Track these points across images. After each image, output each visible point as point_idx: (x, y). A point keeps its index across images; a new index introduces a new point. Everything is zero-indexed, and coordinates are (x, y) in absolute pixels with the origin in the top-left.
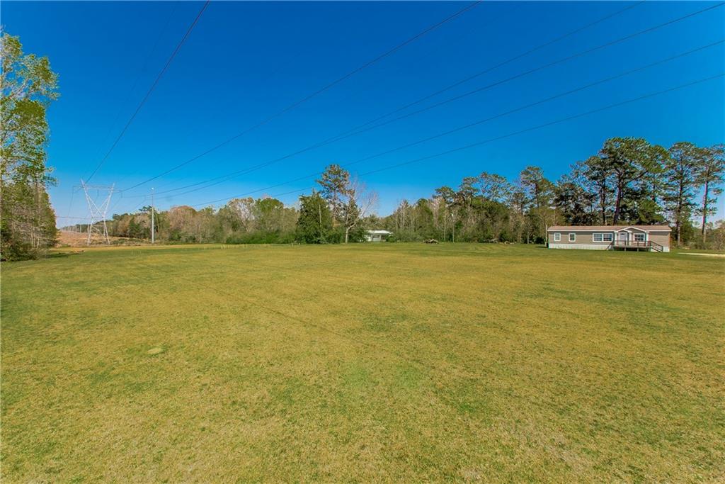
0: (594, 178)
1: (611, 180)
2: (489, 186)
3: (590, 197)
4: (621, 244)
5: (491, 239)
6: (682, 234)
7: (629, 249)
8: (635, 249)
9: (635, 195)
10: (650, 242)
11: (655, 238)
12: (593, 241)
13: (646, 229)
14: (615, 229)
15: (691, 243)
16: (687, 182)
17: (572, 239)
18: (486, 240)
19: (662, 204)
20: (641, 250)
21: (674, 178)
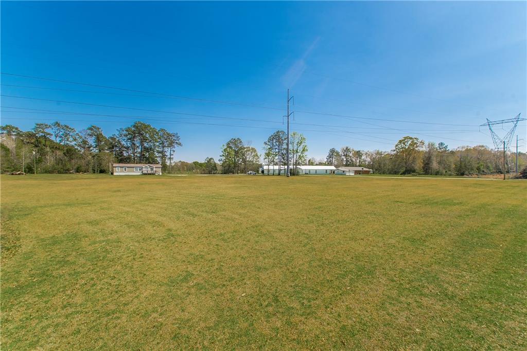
0: (129, 139)
1: (137, 142)
2: (61, 133)
3: (128, 148)
4: (146, 172)
5: (69, 171)
6: (164, 167)
7: (149, 174)
8: (150, 174)
9: (147, 150)
10: (156, 171)
11: (157, 169)
12: (134, 171)
13: (154, 166)
14: (143, 166)
15: (167, 172)
16: (165, 146)
17: (125, 170)
18: (67, 171)
19: (156, 154)
20: (153, 174)
21: (161, 144)
